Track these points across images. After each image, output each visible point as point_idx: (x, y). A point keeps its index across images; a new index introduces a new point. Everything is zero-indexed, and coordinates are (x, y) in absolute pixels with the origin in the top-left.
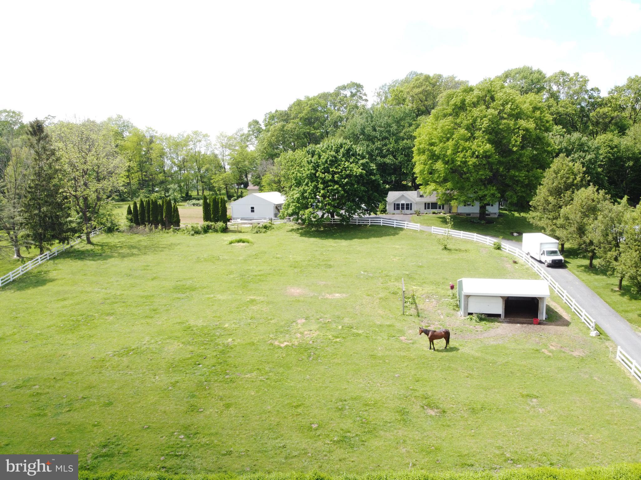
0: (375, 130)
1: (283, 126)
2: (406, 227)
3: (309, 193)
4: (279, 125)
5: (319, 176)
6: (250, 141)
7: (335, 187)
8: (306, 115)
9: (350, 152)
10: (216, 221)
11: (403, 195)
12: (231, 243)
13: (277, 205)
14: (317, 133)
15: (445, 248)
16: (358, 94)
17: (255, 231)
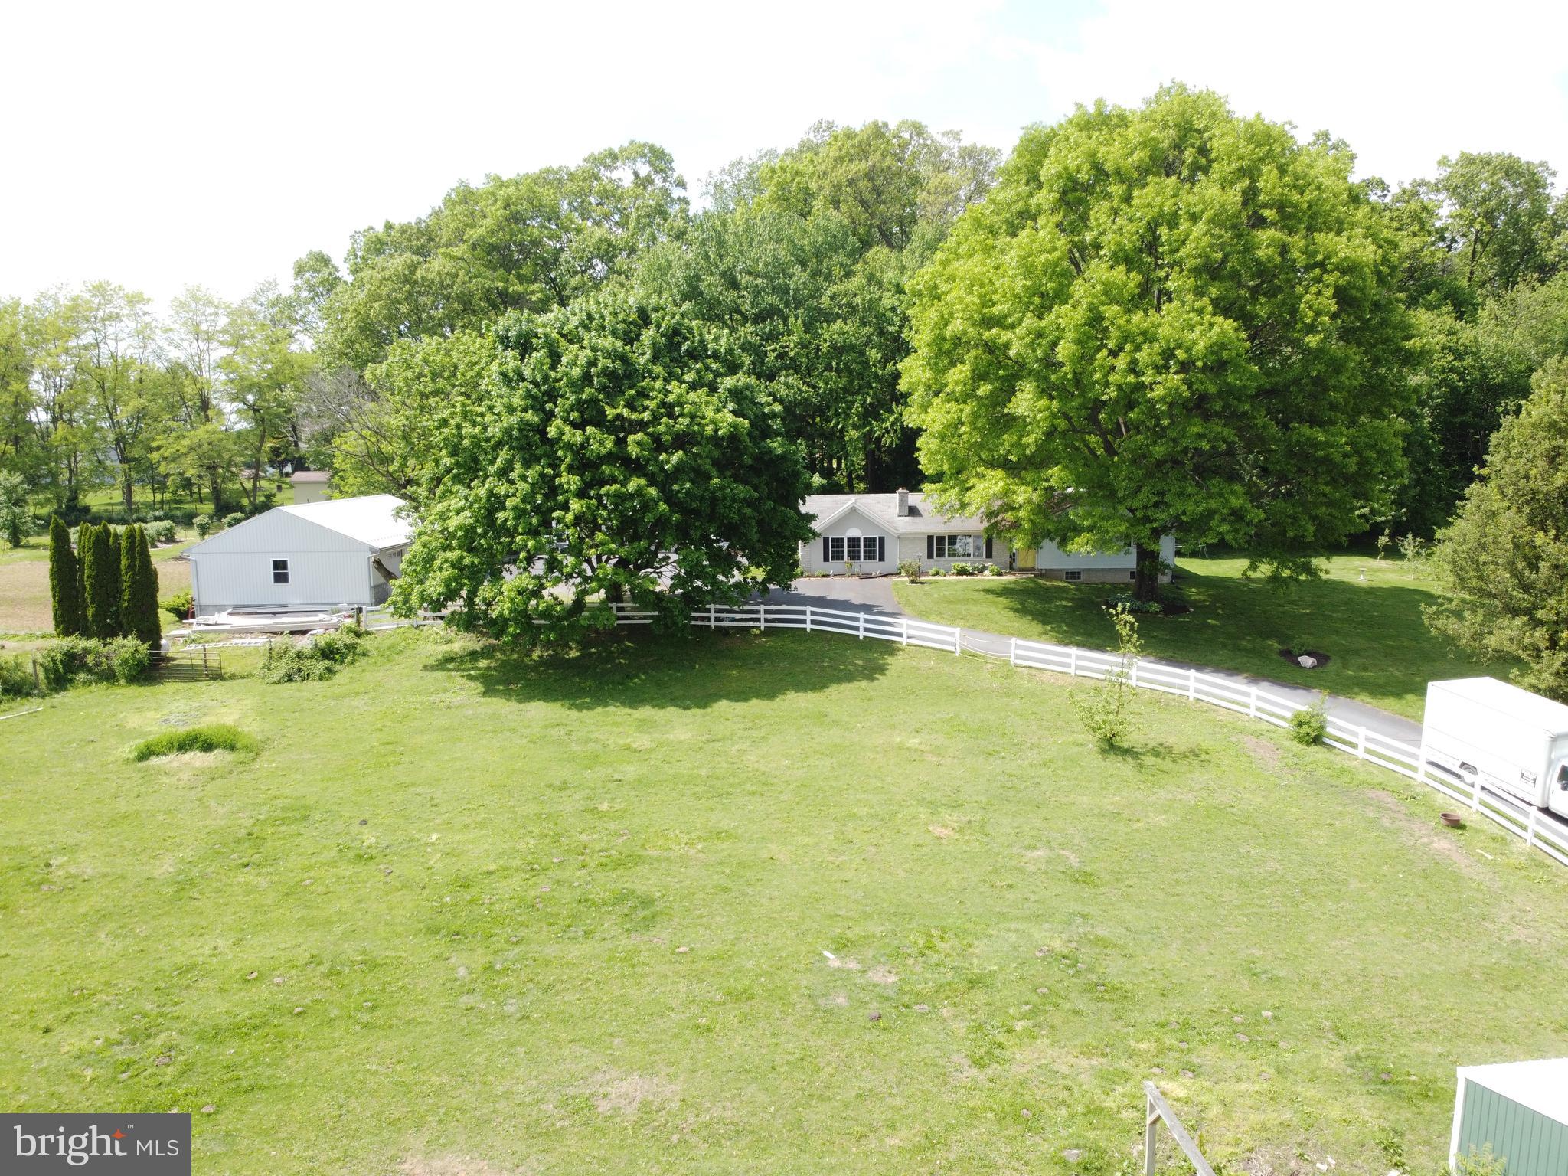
0: (734, 285)
1: (413, 268)
2: (904, 640)
3: (515, 508)
4: (399, 262)
5: (559, 440)
6: (303, 320)
7: (632, 486)
8: (492, 233)
9: (679, 345)
10: (108, 632)
11: (853, 510)
12: (145, 755)
13: (383, 550)
14: (533, 293)
15: (1111, 746)
16: (658, 180)
17: (282, 671)
